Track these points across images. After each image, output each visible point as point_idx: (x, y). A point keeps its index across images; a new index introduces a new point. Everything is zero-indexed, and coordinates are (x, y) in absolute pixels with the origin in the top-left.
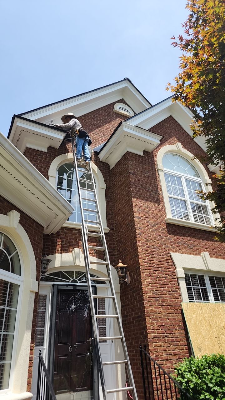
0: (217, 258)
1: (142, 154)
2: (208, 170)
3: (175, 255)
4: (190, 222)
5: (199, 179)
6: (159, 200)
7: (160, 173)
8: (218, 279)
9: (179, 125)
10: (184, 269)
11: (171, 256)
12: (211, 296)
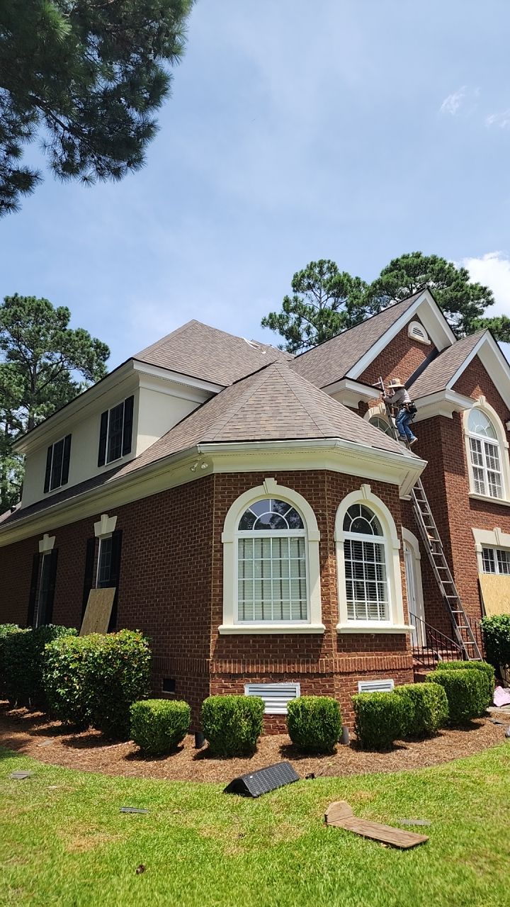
0: (505, 532)
1: (451, 417)
2: (506, 428)
3: (475, 531)
4: (486, 496)
5: (496, 441)
6: (464, 473)
7: (466, 439)
8: (503, 552)
9: (483, 366)
10: (481, 544)
11: (472, 532)
12: (497, 568)
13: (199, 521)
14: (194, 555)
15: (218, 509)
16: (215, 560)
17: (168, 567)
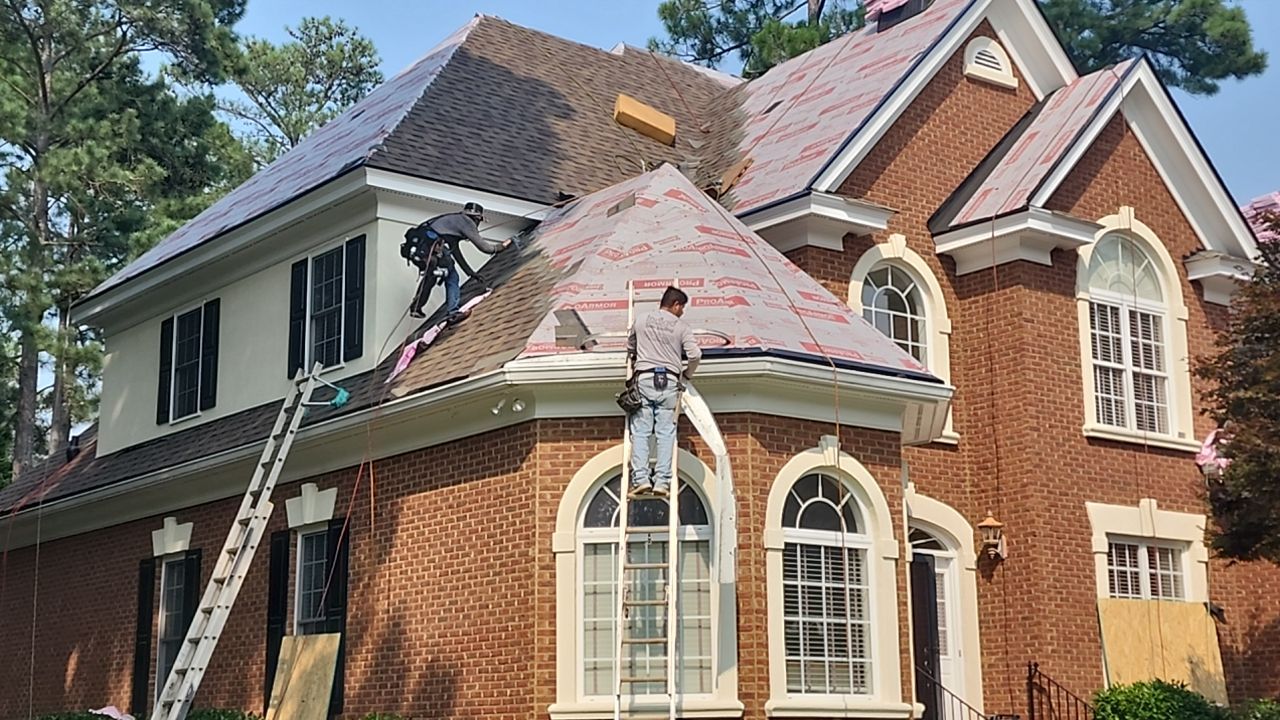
0: (1169, 508)
1: (1049, 261)
2: (1183, 275)
3: (1093, 507)
5: (1158, 304)
7: (1082, 305)
8: (1164, 550)
10: (1108, 534)
11: (1084, 510)
12: (1146, 586)
13: (509, 510)
14: (499, 573)
15: (546, 489)
16: (542, 584)
17: (450, 596)
